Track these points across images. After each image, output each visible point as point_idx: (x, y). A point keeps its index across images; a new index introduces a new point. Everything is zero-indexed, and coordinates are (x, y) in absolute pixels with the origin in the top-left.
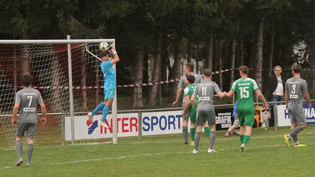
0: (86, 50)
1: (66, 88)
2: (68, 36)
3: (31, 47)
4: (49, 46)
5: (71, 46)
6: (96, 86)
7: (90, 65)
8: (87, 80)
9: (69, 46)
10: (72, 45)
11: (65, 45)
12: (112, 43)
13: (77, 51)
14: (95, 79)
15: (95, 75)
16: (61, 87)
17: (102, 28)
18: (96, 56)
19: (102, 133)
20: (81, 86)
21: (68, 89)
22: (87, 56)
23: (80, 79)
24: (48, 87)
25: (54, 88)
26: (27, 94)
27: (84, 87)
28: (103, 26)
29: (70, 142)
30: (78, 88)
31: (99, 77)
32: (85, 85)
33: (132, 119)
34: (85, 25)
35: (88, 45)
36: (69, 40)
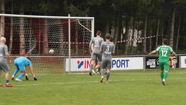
0: (78, 22)
1: (67, 43)
2: (69, 15)
3: (48, 20)
4: (59, 20)
6: (83, 42)
7: (80, 31)
8: (78, 39)
9: (69, 20)
10: (71, 20)
11: (67, 19)
12: (92, 19)
13: (73, 23)
14: (83, 38)
15: (83, 36)
16: (64, 43)
18: (83, 26)
19: (85, 68)
22: (79, 26)
23: (74, 38)
24: (57, 42)
25: (60, 42)
27: (77, 43)
28: (88, 9)
30: (74, 43)
31: (85, 38)
32: (77, 41)
34: (79, 9)
35: (79, 20)
36: (69, 17)
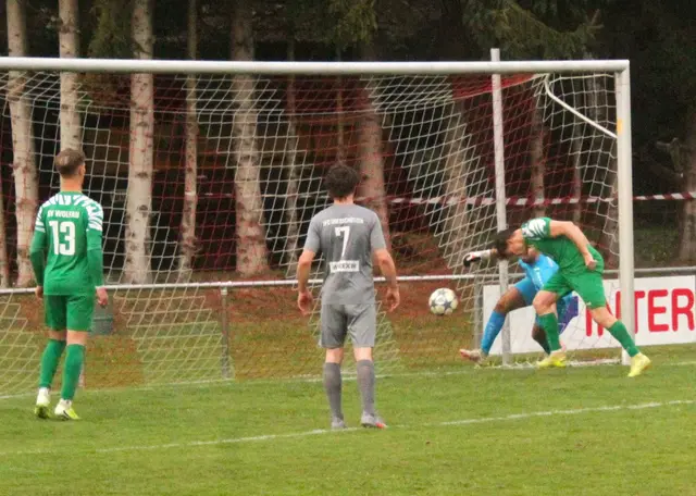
0: (544, 90)
1: (487, 202)
2: (495, 52)
3: (387, 82)
4: (438, 81)
5: (503, 82)
6: (572, 196)
7: (556, 134)
8: (547, 180)
9: (496, 80)
10: (507, 77)
11: (485, 78)
12: (620, 71)
13: (519, 94)
14: (571, 173)
15: (572, 163)
16: (472, 200)
17: (590, 27)
18: (573, 110)
19: (589, 332)
20: (531, 198)
21: (493, 207)
22: (549, 111)
23: (528, 176)
24: (435, 200)
25: (452, 202)
26: (335, 221)
27: (539, 201)
28: (594, 20)
29: (498, 360)
30: (522, 202)
31: (582, 170)
32: (541, 192)
33: (677, 293)
34: (546, 19)
35: (551, 79)
36: (495, 63)
